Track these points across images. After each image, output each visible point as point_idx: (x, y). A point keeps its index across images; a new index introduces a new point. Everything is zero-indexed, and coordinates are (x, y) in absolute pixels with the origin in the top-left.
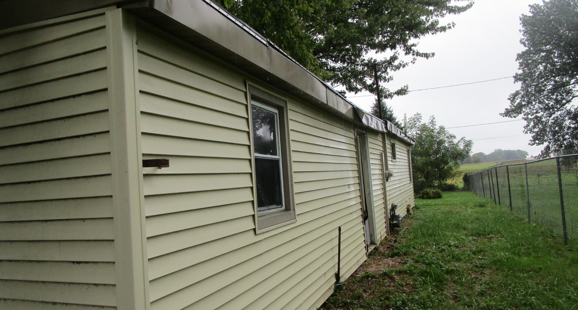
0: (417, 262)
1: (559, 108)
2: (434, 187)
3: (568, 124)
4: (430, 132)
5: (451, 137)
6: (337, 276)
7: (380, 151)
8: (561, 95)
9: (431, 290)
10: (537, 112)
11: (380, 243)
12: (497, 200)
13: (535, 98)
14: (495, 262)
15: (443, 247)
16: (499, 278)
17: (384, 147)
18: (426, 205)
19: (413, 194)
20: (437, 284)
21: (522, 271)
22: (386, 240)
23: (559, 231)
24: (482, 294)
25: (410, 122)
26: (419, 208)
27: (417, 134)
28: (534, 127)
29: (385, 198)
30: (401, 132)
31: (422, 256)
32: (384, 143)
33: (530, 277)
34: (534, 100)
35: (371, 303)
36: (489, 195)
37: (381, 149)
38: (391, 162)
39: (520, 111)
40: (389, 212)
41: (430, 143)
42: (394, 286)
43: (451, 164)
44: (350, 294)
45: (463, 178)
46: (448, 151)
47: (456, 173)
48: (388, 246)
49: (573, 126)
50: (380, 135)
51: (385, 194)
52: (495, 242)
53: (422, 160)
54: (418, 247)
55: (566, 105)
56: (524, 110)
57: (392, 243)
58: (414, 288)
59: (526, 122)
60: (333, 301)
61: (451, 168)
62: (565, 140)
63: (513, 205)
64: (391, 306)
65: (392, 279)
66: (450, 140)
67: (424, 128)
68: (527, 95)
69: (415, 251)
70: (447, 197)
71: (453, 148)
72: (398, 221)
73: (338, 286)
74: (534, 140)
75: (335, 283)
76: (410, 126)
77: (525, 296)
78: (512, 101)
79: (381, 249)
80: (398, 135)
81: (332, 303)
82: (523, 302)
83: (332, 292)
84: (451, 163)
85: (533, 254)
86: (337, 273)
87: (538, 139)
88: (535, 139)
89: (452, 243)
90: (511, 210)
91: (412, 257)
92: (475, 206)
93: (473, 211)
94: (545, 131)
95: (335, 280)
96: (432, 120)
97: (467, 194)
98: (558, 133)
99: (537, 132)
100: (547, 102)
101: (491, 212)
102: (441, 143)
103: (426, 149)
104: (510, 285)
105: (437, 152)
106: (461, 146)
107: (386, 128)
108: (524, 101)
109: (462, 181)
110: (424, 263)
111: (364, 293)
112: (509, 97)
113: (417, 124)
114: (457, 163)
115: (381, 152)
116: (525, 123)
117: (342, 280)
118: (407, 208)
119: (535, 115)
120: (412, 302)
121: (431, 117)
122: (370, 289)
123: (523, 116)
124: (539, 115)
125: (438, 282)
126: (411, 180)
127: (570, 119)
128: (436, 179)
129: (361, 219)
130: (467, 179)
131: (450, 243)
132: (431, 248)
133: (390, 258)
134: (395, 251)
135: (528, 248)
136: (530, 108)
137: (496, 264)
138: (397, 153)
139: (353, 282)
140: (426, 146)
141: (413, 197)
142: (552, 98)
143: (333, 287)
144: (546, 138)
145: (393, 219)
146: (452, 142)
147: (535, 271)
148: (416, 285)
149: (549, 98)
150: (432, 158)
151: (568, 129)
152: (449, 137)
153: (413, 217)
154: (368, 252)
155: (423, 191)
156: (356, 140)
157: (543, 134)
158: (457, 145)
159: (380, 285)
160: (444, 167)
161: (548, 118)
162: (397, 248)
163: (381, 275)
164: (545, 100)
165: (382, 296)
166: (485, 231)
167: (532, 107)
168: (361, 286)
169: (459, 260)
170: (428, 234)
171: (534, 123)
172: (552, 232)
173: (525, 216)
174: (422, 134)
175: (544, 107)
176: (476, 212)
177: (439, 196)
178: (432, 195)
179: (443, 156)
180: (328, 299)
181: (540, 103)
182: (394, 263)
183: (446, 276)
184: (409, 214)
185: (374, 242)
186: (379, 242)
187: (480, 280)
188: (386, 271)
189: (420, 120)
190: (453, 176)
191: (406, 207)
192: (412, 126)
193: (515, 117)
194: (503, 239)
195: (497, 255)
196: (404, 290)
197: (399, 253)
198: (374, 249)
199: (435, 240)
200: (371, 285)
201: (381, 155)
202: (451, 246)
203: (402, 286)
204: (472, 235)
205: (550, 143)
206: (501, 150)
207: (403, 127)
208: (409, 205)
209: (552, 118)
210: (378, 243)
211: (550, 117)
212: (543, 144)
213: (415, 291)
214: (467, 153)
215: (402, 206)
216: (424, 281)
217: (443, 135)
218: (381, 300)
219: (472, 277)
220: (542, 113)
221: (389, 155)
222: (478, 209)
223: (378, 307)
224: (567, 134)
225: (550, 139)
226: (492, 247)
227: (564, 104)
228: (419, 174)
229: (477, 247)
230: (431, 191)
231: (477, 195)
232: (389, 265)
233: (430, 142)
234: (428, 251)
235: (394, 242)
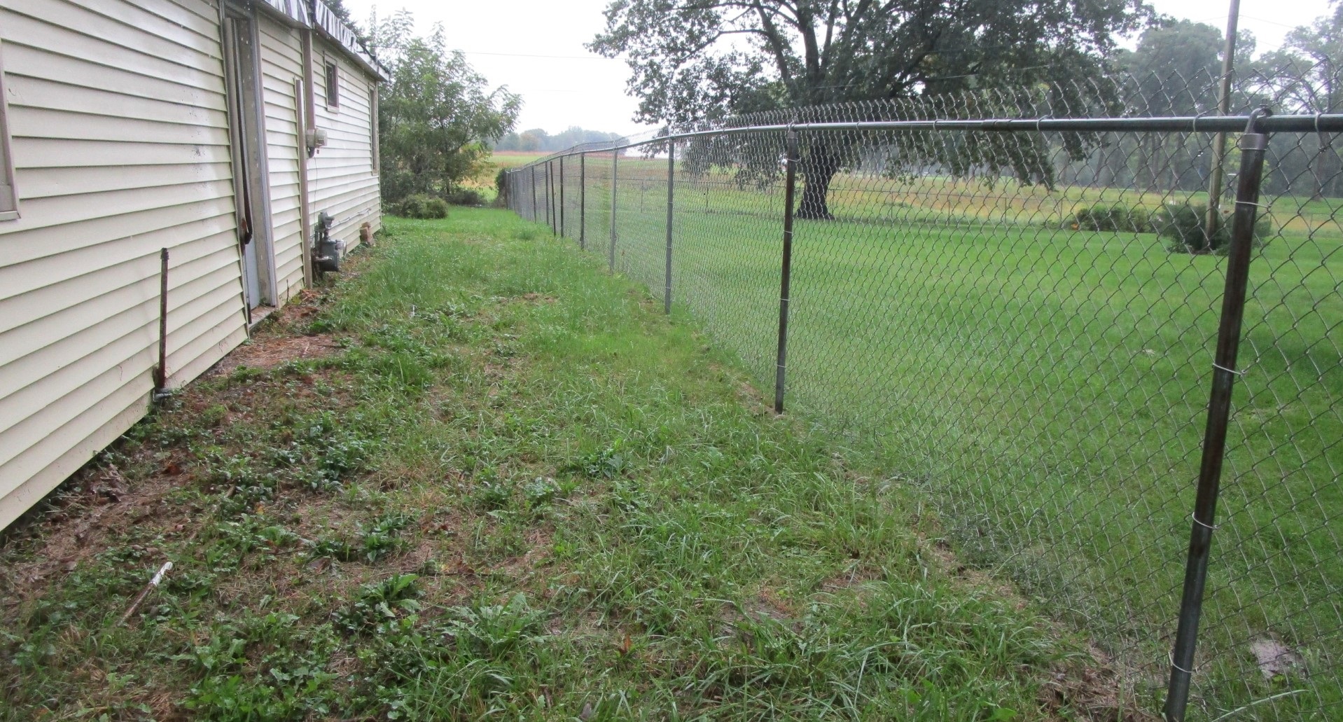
0: (370, 344)
1: (694, 52)
2: (432, 193)
3: (705, 88)
4: (432, 60)
5: (478, 79)
6: (159, 375)
7: (293, 76)
8: (700, 24)
9: (394, 400)
10: (653, 53)
11: (286, 305)
12: (558, 229)
13: (653, 20)
14: (534, 345)
15: (432, 315)
16: (538, 373)
17: (306, 67)
18: (408, 230)
19: (379, 201)
20: (408, 387)
21: (581, 360)
22: (301, 298)
23: (659, 290)
24: (499, 405)
25: (384, 29)
26: (390, 235)
27: (400, 60)
28: (645, 85)
29: (302, 197)
30: (352, 39)
31: (383, 333)
32: (305, 55)
33: (598, 372)
34: (652, 26)
35: (246, 435)
36: (544, 219)
37: (298, 71)
38: (323, 110)
39: (623, 44)
40: (312, 233)
41: (428, 88)
42: (308, 396)
43: (474, 143)
44: (192, 418)
45: (498, 179)
46: (467, 112)
47: (482, 167)
48: (306, 311)
49: (712, 93)
50: (295, 33)
51: (302, 184)
52: (540, 305)
53: (409, 125)
54: (377, 315)
55: (708, 47)
56: (630, 42)
57: (316, 306)
58: (356, 398)
59: (632, 70)
60: (143, 434)
61: (472, 153)
62: (695, 119)
63: (587, 240)
64: (295, 437)
65: (306, 381)
66: (476, 86)
67: (417, 50)
68: (639, 10)
69: (367, 322)
70: (458, 217)
71: (480, 107)
72: (336, 255)
73: (161, 398)
74: (642, 113)
75: (152, 391)
76: (384, 38)
77: (579, 404)
78: (610, 19)
79: (288, 319)
80: (346, 43)
81: (141, 440)
82: (575, 416)
83: (142, 413)
84: (473, 141)
85: (608, 330)
86: (158, 366)
87: (650, 112)
88: (644, 110)
89: (454, 308)
90: (582, 247)
91: (359, 335)
92: (514, 237)
93: (507, 246)
94: (664, 95)
95: (151, 385)
96: (437, 33)
97: (502, 213)
98: (687, 103)
99: (650, 96)
100: (674, 34)
101: (542, 250)
102: (453, 90)
103: (420, 100)
104: (556, 385)
105: (443, 113)
106: (498, 106)
107: (312, 16)
108: (632, 23)
109: (493, 185)
110: (384, 346)
111: (232, 414)
112: (606, 10)
113: (402, 37)
114: (486, 144)
115: (297, 78)
116: (630, 73)
117: (173, 386)
118: (361, 231)
119: (650, 58)
120: (346, 427)
121: (437, 25)
122: (248, 405)
123: (628, 57)
124: (657, 60)
125: (410, 385)
126: (374, 166)
127: (709, 77)
128: (435, 175)
129: (232, 240)
130: (504, 181)
131: (449, 308)
132: (406, 317)
133: (306, 338)
134: (322, 322)
135: (601, 319)
136: (642, 42)
137: (535, 348)
138: (340, 91)
139: (204, 392)
140: (420, 94)
141: (379, 207)
142: (683, 28)
143: (146, 401)
144: (664, 111)
145: (321, 251)
146: (480, 93)
147: (606, 360)
148: (360, 392)
149: (678, 27)
150: (434, 124)
151: (703, 99)
152: (474, 80)
153: (375, 252)
154: (250, 322)
155: (405, 200)
156: (221, 30)
157: (660, 101)
158: (489, 101)
159: (275, 395)
160: (457, 150)
161: (672, 69)
162: (325, 316)
163: (276, 375)
164: (671, 29)
165: (276, 417)
166: (524, 286)
167: (646, 40)
168: (225, 399)
169: (462, 340)
170: (403, 288)
171: (647, 76)
172: (647, 290)
173: (605, 260)
174: (411, 63)
175: (668, 45)
176: (514, 250)
177: (441, 215)
178: (424, 210)
179: (456, 124)
180: (130, 430)
181: (661, 33)
182: (315, 347)
183: (430, 372)
184: (364, 244)
185: (271, 300)
186: (284, 303)
187: (501, 378)
188: (291, 363)
189: (408, 26)
190: (475, 173)
191: (358, 227)
192: (389, 39)
193: (612, 56)
194: (556, 301)
195: (540, 330)
196: (331, 403)
197: (330, 325)
198: (268, 317)
199: (415, 301)
200: (251, 395)
201: (296, 87)
202: (452, 314)
203: (328, 395)
204: (497, 294)
205: (669, 121)
206: (579, 129)
207: (368, 39)
208: (366, 225)
209: (679, 70)
210: (281, 304)
211: (676, 67)
212: (657, 122)
213: (357, 404)
214: (510, 122)
215: (350, 224)
216: (379, 382)
217: (461, 72)
218: (273, 427)
219: (486, 374)
220: (662, 56)
221: (319, 91)
222: (518, 243)
223: (264, 441)
224: (701, 107)
225: (671, 115)
226: (532, 316)
227: (702, 46)
228: (399, 159)
229: (503, 316)
230: (423, 200)
231: (521, 216)
232: (303, 351)
233: (430, 85)
234: (399, 323)
235: (322, 304)
